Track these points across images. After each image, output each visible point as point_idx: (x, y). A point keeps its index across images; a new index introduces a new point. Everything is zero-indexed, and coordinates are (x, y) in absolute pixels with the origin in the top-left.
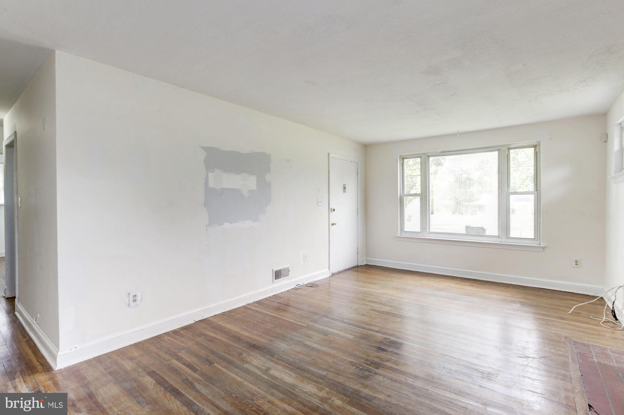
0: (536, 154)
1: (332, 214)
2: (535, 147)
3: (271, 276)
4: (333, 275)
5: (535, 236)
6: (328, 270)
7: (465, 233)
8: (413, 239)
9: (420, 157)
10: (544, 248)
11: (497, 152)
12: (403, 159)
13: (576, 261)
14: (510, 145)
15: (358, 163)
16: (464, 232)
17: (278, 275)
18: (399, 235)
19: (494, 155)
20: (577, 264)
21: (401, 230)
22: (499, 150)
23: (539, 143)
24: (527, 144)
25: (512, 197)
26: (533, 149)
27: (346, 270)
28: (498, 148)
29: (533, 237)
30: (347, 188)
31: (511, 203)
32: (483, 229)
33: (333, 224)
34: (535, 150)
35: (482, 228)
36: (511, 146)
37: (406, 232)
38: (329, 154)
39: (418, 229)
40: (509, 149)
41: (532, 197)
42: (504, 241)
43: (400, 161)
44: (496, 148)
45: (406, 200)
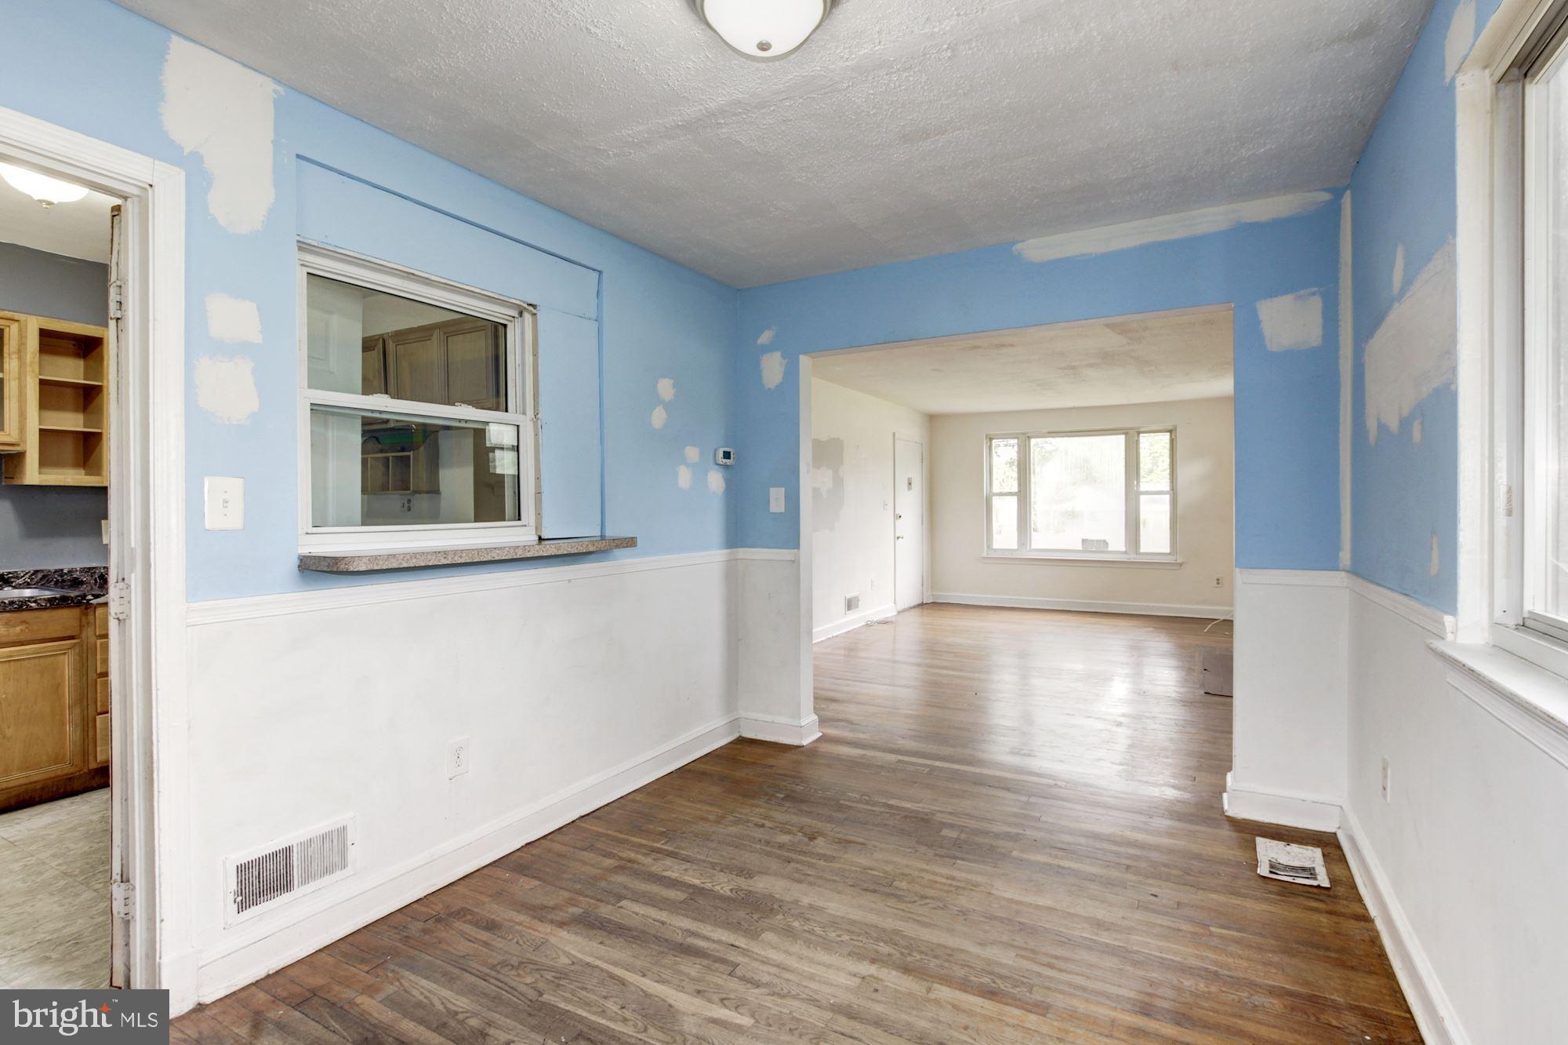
0: (1172, 442)
1: (899, 522)
2: (1171, 431)
3: (842, 605)
4: (899, 612)
5: (1171, 549)
6: (894, 605)
7: (1081, 549)
8: (1007, 560)
9: (1018, 438)
10: (1181, 564)
11: (1123, 436)
12: (991, 439)
13: (1218, 580)
14: (1139, 428)
15: (922, 445)
16: (1079, 547)
17: (851, 604)
18: (985, 555)
19: (1120, 440)
20: (1218, 583)
21: (988, 547)
22: (1126, 434)
23: (1175, 427)
24: (1161, 428)
25: (1143, 498)
26: (1169, 434)
27: (911, 608)
28: (1126, 432)
29: (1168, 551)
30: (912, 484)
31: (1142, 508)
32: (1105, 543)
33: (898, 538)
34: (1171, 436)
35: (1104, 541)
36: (1142, 430)
37: (995, 550)
38: (894, 434)
39: (1015, 546)
40: (1139, 433)
41: (1167, 498)
42: (1133, 557)
43: (987, 443)
44: (1122, 431)
45: (996, 502)
